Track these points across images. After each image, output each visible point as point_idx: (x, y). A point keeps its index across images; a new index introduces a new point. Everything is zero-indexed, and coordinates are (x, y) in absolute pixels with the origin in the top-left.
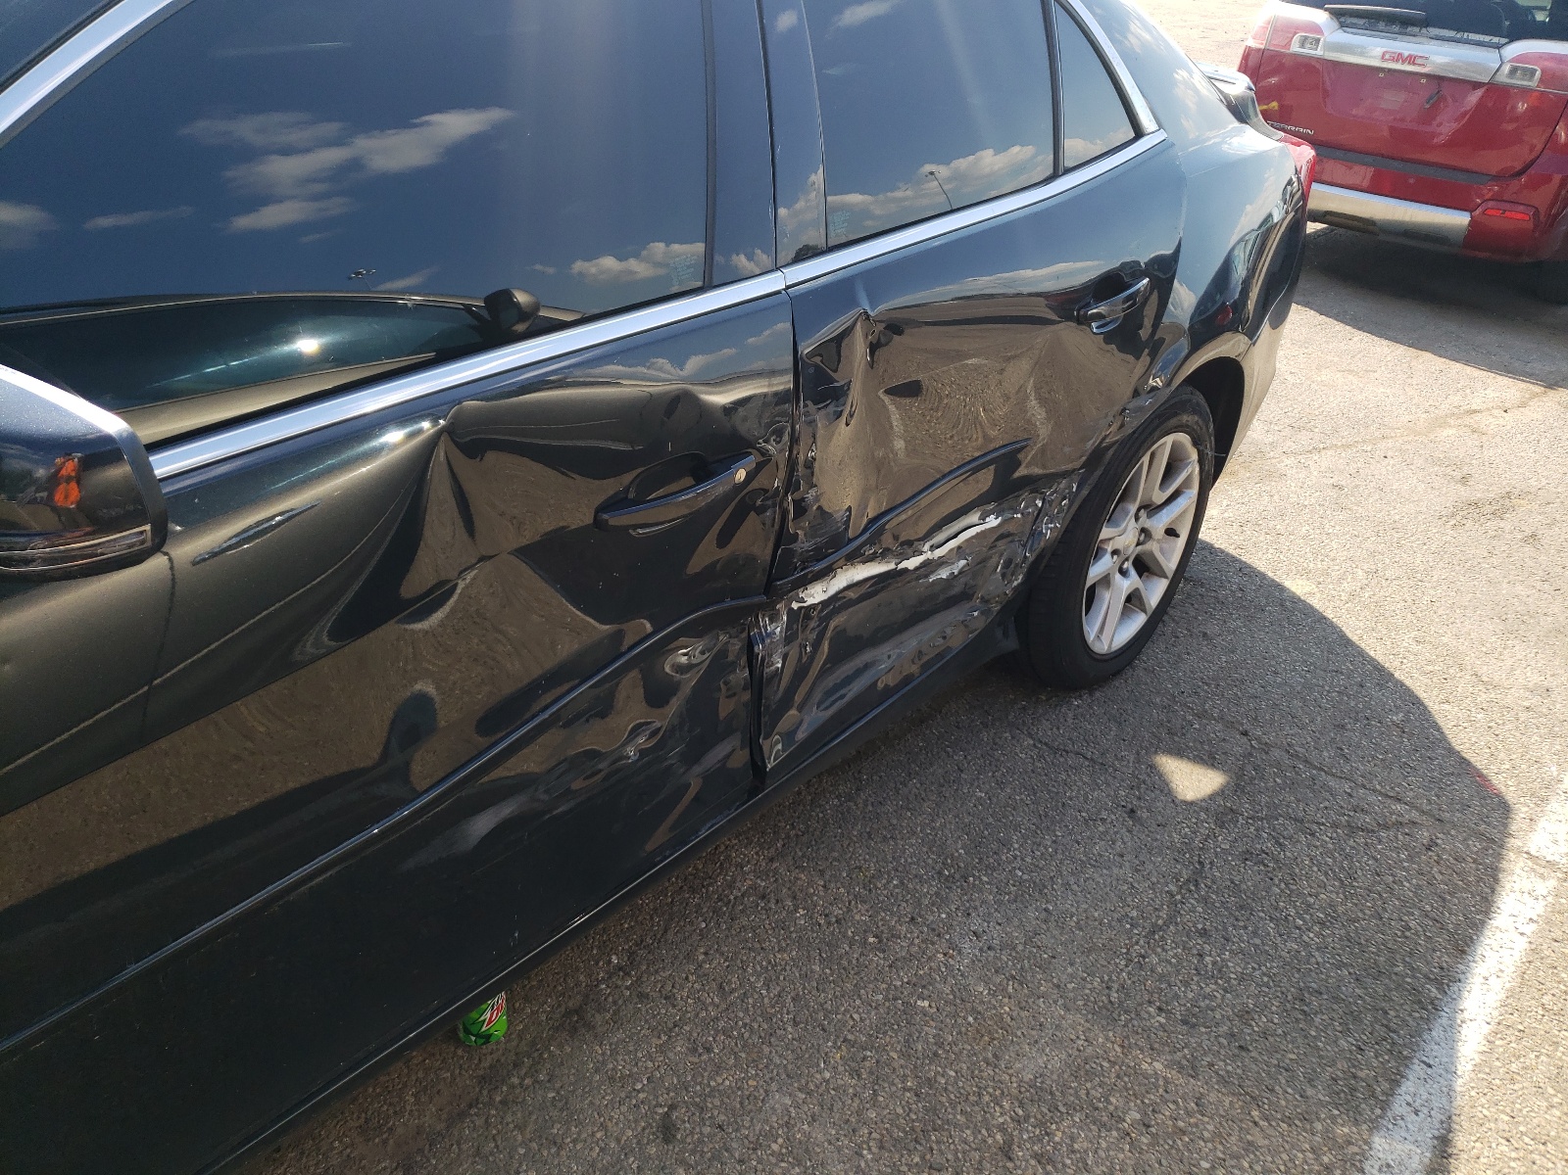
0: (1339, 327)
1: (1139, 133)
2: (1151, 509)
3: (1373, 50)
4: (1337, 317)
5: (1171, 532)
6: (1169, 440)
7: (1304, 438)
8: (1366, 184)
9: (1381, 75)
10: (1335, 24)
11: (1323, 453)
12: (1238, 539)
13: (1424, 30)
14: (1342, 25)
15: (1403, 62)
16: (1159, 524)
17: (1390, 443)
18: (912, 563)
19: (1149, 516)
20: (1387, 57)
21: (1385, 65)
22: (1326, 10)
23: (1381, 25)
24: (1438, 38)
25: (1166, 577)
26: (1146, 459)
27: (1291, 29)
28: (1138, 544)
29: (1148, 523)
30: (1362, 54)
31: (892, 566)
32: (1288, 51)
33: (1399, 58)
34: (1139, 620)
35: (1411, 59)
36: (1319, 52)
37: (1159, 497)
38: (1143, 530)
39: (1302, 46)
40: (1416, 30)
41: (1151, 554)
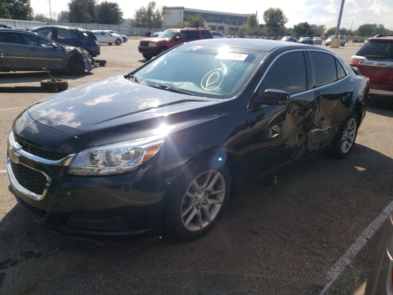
0: (374, 114)
1: (346, 75)
2: (349, 131)
3: (375, 63)
4: (373, 112)
5: (352, 136)
6: (352, 119)
7: (370, 130)
8: (376, 88)
9: (377, 68)
10: (367, 59)
11: (374, 132)
12: (361, 143)
13: (385, 60)
14: (368, 59)
15: (382, 65)
16: (351, 133)
17: (387, 131)
18: (322, 130)
19: (349, 132)
20: (378, 64)
21: (378, 66)
22: (365, 57)
23: (376, 59)
24: (388, 61)
25: (352, 143)
26: (349, 121)
27: (358, 60)
28: (348, 136)
29: (349, 133)
30: (373, 64)
31: (319, 130)
32: (358, 64)
33: (381, 65)
34: (348, 149)
35: (383, 65)
36: (364, 64)
37: (351, 129)
38: (348, 134)
39: (361, 63)
40: (383, 59)
41: (350, 138)
